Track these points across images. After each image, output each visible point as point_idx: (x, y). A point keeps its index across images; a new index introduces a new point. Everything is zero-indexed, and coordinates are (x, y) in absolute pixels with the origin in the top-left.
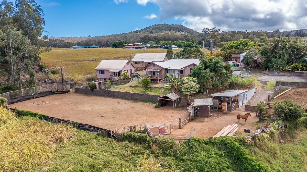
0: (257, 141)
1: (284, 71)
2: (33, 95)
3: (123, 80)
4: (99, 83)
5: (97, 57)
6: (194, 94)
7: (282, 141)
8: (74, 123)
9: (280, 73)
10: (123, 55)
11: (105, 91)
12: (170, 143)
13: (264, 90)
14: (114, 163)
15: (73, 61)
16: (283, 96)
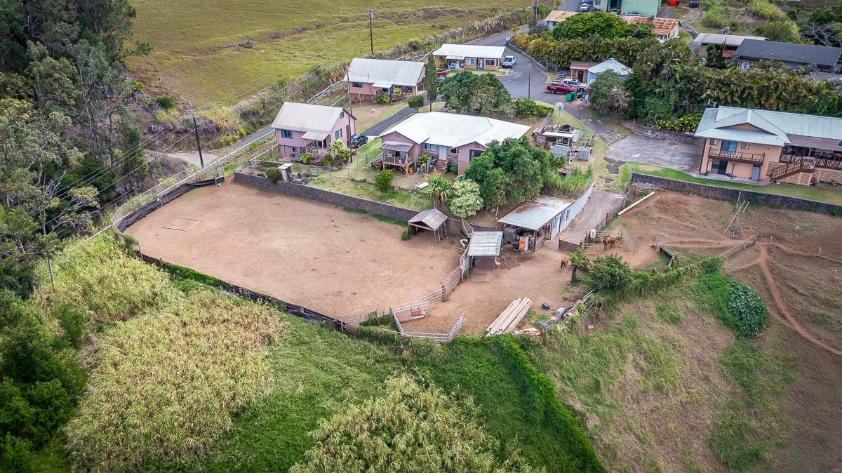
0: (548, 337)
1: (664, 128)
2: (158, 200)
3: (335, 159)
4: (286, 170)
5: (251, 33)
6: (472, 216)
7: (590, 327)
8: (279, 302)
9: (657, 133)
10: (314, 20)
11: (301, 188)
12: (428, 347)
13: (608, 191)
14: (354, 378)
15: (194, 54)
16: (635, 210)
